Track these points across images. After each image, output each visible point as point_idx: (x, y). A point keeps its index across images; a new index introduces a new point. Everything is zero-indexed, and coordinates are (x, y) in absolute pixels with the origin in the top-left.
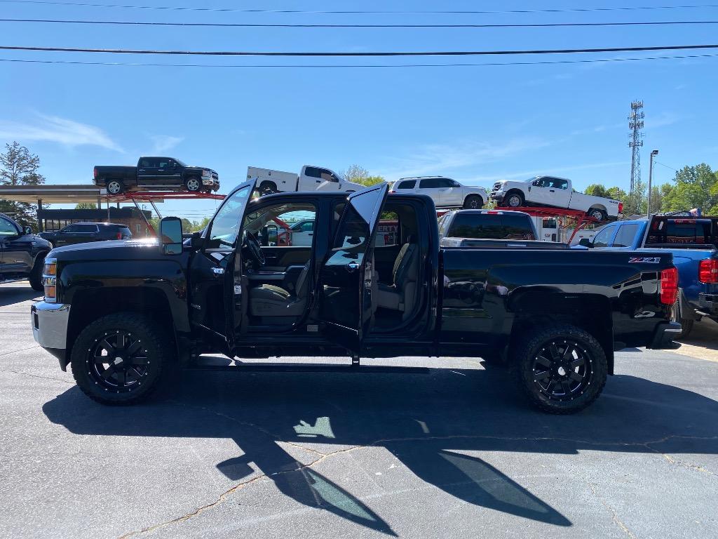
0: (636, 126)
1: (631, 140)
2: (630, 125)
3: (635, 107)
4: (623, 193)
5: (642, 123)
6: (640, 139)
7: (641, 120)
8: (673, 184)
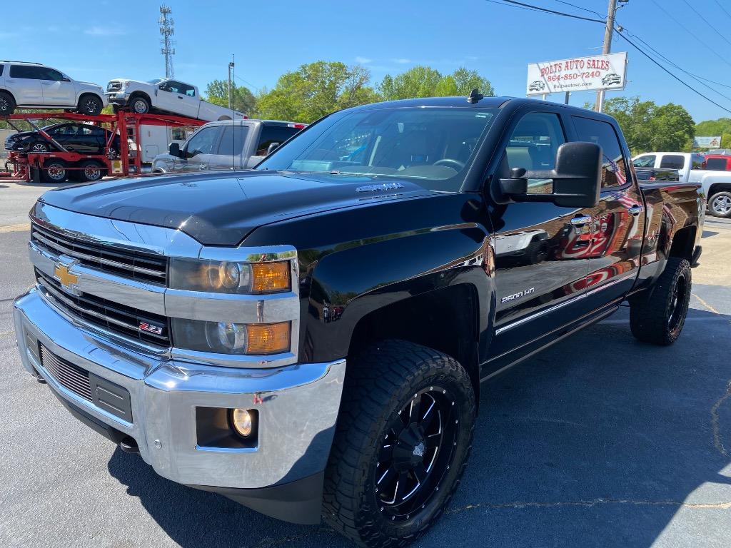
0: (167, 32)
1: (164, 46)
2: (161, 30)
3: (164, 12)
5: (173, 31)
6: (172, 47)
7: (171, 27)
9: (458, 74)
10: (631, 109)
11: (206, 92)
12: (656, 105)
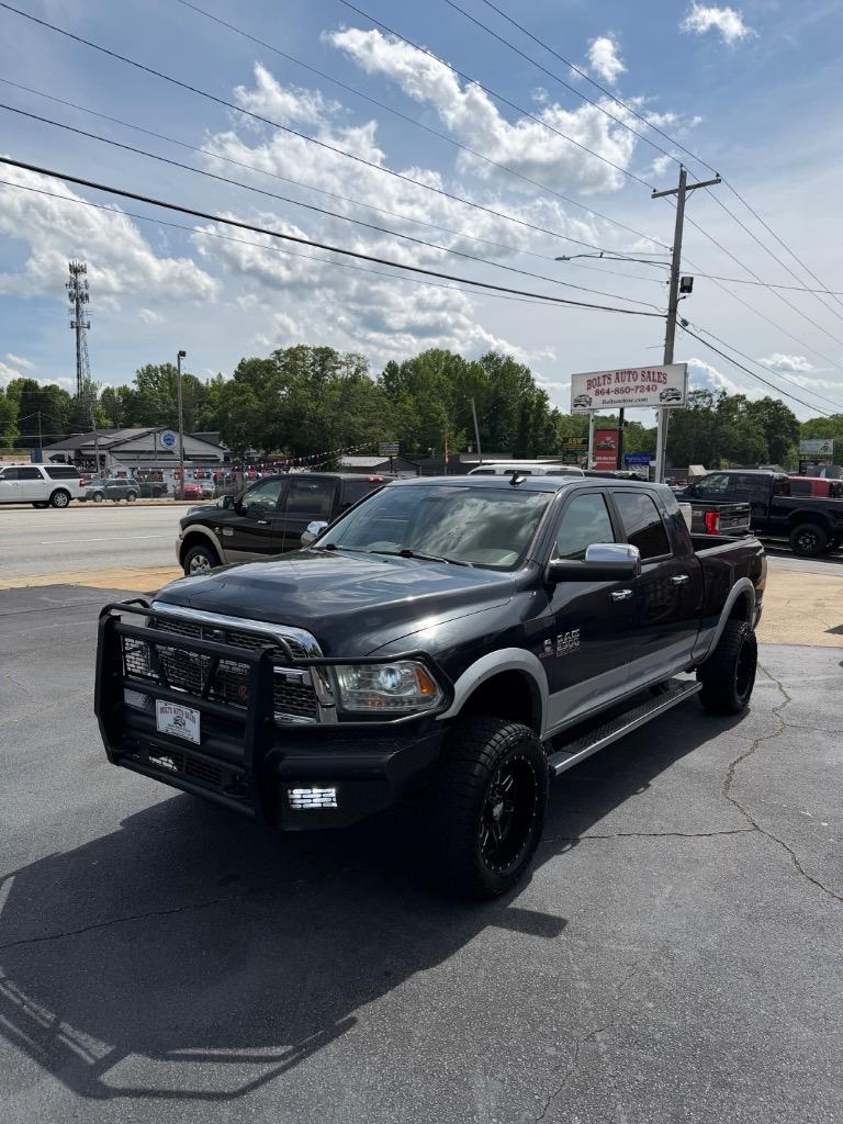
0: (79, 299)
1: (74, 318)
2: (70, 295)
3: (75, 270)
4: (66, 395)
5: (87, 297)
6: (86, 319)
7: (85, 292)
8: (134, 387)
9: (485, 360)
10: (717, 404)
11: (134, 382)
12: (748, 398)
